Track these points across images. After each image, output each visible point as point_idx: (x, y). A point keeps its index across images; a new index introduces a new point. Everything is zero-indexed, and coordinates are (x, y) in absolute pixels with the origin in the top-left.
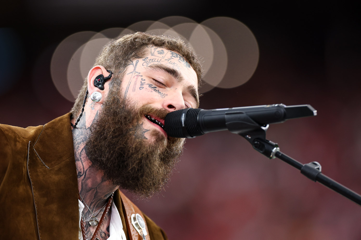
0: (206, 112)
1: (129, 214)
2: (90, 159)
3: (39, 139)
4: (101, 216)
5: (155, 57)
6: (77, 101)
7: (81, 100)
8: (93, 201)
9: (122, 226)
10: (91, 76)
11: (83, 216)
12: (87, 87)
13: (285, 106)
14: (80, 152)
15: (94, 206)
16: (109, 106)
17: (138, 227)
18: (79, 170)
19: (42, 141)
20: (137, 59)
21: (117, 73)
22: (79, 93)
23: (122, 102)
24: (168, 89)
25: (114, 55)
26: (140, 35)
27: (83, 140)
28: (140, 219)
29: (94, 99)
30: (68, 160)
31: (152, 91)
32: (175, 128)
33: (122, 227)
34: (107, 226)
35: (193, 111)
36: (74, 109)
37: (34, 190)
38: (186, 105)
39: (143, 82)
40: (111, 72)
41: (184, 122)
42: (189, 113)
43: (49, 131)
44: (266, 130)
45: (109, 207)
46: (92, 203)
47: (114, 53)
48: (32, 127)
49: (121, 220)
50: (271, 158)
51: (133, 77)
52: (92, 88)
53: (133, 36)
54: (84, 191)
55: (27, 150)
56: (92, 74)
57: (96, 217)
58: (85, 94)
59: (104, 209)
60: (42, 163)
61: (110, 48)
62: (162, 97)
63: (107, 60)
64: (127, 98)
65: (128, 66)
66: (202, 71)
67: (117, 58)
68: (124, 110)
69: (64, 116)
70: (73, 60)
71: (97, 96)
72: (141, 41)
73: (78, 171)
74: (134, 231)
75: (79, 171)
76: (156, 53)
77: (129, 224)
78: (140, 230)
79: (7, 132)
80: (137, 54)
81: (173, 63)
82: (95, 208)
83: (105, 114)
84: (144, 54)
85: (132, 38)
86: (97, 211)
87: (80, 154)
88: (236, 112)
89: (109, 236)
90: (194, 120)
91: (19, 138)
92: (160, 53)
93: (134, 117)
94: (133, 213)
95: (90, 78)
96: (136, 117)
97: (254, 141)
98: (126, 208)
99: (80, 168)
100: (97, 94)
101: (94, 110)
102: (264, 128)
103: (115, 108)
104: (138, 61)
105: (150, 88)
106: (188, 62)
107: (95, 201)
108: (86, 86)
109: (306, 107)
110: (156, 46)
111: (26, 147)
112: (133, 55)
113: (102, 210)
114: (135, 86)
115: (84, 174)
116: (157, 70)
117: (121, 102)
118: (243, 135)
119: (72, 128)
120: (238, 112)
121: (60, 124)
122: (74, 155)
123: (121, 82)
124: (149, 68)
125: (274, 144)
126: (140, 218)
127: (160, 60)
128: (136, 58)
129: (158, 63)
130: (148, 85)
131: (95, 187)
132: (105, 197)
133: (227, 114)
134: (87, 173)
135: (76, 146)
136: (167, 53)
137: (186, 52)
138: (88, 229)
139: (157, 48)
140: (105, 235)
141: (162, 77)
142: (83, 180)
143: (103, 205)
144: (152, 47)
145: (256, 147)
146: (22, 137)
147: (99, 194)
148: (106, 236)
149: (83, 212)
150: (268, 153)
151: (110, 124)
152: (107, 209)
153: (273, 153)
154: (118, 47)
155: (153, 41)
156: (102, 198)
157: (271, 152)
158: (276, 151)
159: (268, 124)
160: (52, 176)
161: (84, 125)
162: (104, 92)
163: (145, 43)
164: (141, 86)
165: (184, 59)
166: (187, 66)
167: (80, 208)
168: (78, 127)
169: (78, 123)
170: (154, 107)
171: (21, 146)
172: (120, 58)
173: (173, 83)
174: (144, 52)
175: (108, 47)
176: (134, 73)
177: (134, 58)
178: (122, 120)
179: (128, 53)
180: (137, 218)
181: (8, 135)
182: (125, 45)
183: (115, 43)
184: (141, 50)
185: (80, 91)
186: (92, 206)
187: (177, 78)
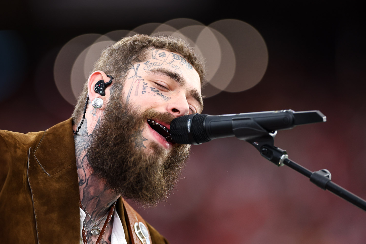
0: (213, 118)
1: (132, 222)
2: (92, 166)
3: (40, 145)
4: (103, 225)
5: (157, 61)
6: (77, 107)
7: (80, 106)
8: (95, 210)
9: (125, 235)
10: (91, 82)
11: (85, 225)
12: (87, 94)
13: (294, 112)
14: (82, 159)
15: (96, 215)
16: (111, 111)
17: (141, 236)
18: (81, 178)
19: (43, 148)
20: (138, 63)
21: (118, 78)
22: (79, 99)
23: (124, 107)
24: (171, 92)
25: (114, 60)
26: (139, 38)
27: (84, 147)
28: (143, 227)
29: (95, 106)
30: (69, 167)
31: (155, 95)
32: (181, 134)
33: (125, 236)
34: (109, 235)
35: (199, 116)
36: (74, 115)
37: (34, 198)
38: (190, 108)
39: (145, 86)
40: (112, 77)
41: (190, 129)
42: (195, 119)
43: (50, 137)
44: (275, 136)
45: (111, 216)
46: (94, 212)
47: (114, 57)
48: (33, 132)
49: (123, 229)
50: (279, 165)
51: (134, 81)
52: (93, 95)
53: (132, 39)
54: (85, 199)
55: (27, 157)
56: (92, 80)
57: (97, 225)
58: (85, 100)
59: (106, 217)
60: (43, 170)
61: (109, 52)
62: (165, 100)
63: (107, 65)
64: (129, 103)
65: (129, 70)
66: (204, 72)
67: (116, 62)
68: (126, 115)
69: (66, 122)
71: (98, 102)
72: (140, 44)
73: (80, 178)
74: (138, 240)
76: (158, 56)
77: (133, 232)
78: (143, 239)
79: (6, 138)
80: (138, 58)
81: (175, 66)
82: (97, 217)
83: (107, 120)
84: (145, 58)
85: (131, 41)
86: (98, 220)
87: (82, 161)
88: (243, 117)
90: (200, 126)
91: (20, 144)
92: (162, 56)
93: (137, 121)
94: (137, 222)
95: (90, 84)
97: (262, 148)
98: (130, 216)
99: (82, 176)
100: (98, 100)
101: (95, 117)
102: (272, 134)
103: (117, 113)
104: (139, 65)
105: (153, 92)
106: (190, 63)
107: (97, 209)
108: (86, 92)
109: (315, 113)
110: (157, 48)
111: (27, 154)
112: (133, 58)
113: (104, 219)
114: (137, 90)
115: (86, 182)
116: (158, 74)
118: (251, 142)
119: (74, 135)
120: (245, 117)
121: (61, 130)
122: (76, 163)
123: (123, 86)
124: (150, 72)
125: (283, 151)
127: (161, 64)
128: (137, 61)
129: (159, 66)
130: (151, 89)
131: (98, 195)
132: (107, 205)
133: (234, 120)
134: (89, 181)
135: (78, 153)
136: (169, 55)
137: (188, 53)
138: (90, 238)
139: (158, 51)
141: (165, 80)
142: (85, 188)
143: (106, 214)
144: (153, 50)
145: (263, 154)
146: (22, 143)
147: (102, 203)
149: (85, 221)
150: (276, 160)
151: (112, 130)
152: (109, 218)
153: (281, 160)
154: (117, 51)
155: (153, 43)
156: (105, 207)
157: (280, 159)
158: (284, 158)
159: (276, 130)
160: (53, 183)
161: (86, 132)
162: (105, 98)
163: (145, 45)
164: (143, 90)
165: (185, 60)
166: (190, 68)
167: (82, 217)
168: (79, 134)
169: (79, 131)
170: (157, 111)
171: (21, 153)
172: (119, 63)
173: (175, 86)
174: (145, 55)
175: (107, 51)
176: (136, 77)
177: (135, 62)
178: (124, 125)
179: (128, 57)
180: (141, 227)
181: (7, 141)
182: (124, 49)
183: (114, 46)
184: (142, 53)
185: (80, 97)
186: (94, 215)
187: (179, 82)
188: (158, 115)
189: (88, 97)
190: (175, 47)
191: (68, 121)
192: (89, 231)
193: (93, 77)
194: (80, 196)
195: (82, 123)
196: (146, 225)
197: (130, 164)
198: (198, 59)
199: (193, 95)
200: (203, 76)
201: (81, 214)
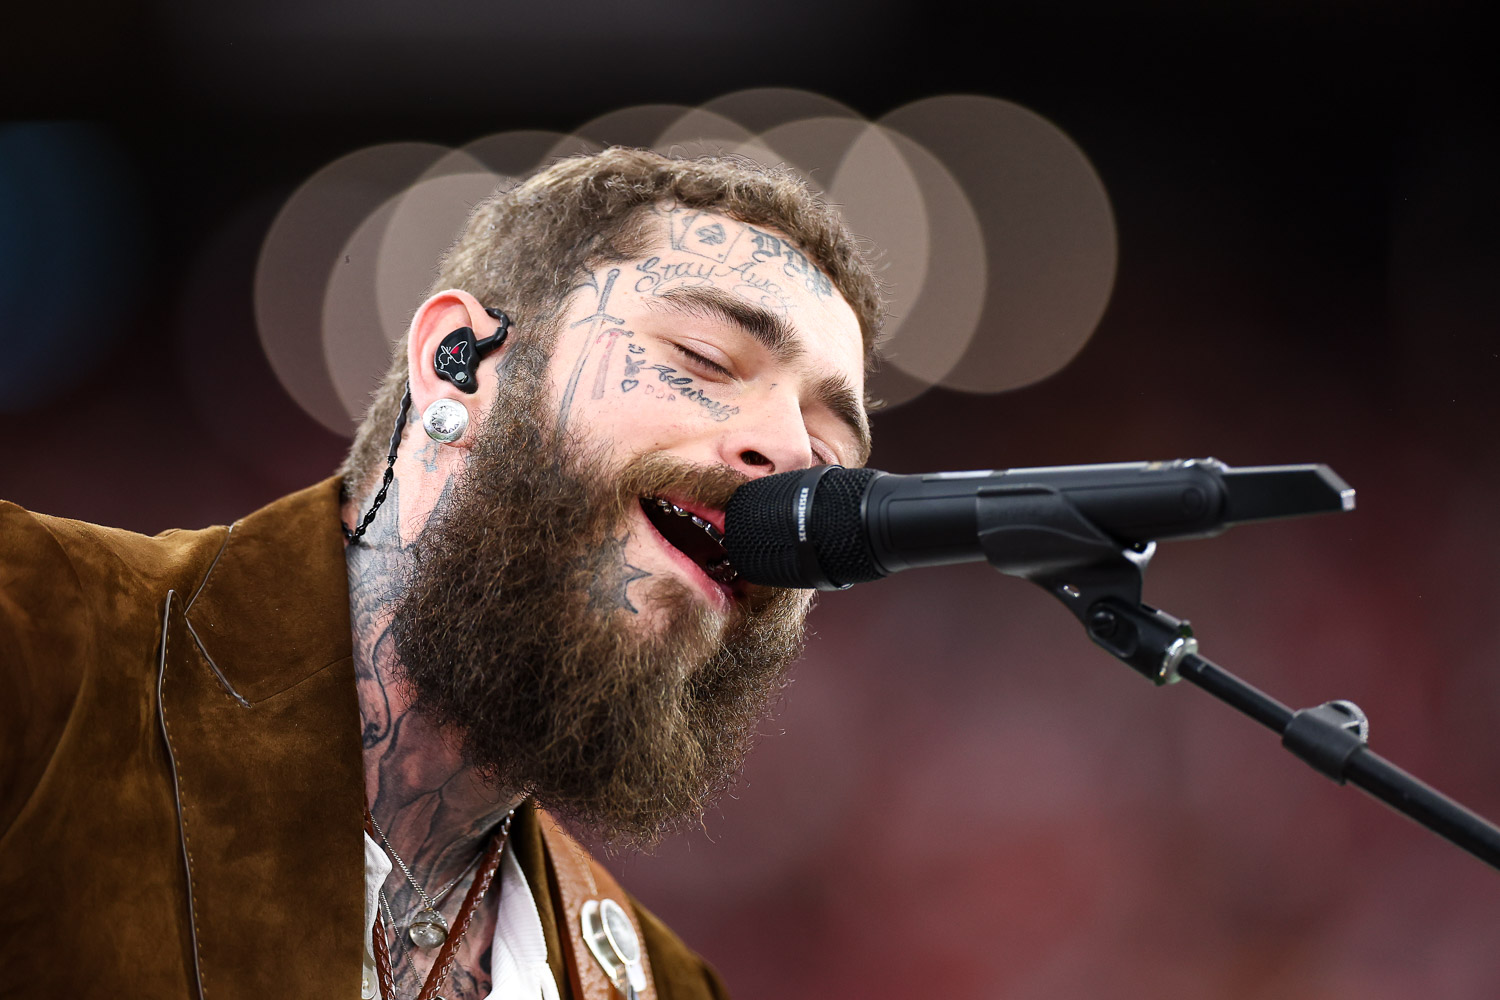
0: (898, 485)
1: (573, 900)
2: (411, 675)
3: (209, 581)
4: (459, 907)
5: (689, 258)
8: (427, 844)
9: (545, 948)
10: (422, 335)
11: (384, 906)
12: (405, 380)
13: (1226, 469)
14: (375, 643)
15: (431, 864)
16: (496, 458)
17: (611, 955)
18: (370, 716)
19: (220, 593)
20: (614, 266)
21: (529, 321)
22: (372, 400)
23: (549, 444)
24: (739, 385)
25: (517, 248)
26: (621, 162)
27: (385, 594)
28: (616, 921)
29: (435, 432)
30: (325, 673)
31: (672, 398)
32: (768, 547)
33: (546, 953)
34: (482, 948)
35: (844, 477)
37: (183, 794)
38: (815, 453)
39: (635, 358)
40: (506, 317)
41: (806, 523)
42: (829, 487)
43: (252, 551)
44: (1146, 563)
45: (492, 872)
46: (422, 852)
47: (518, 237)
48: (181, 531)
49: (540, 923)
50: (1161, 681)
51: (593, 338)
52: (427, 386)
53: (592, 165)
54: (387, 800)
55: (158, 628)
56: (426, 326)
57: (437, 908)
58: (396, 406)
59: (472, 877)
60: (220, 683)
61: (501, 217)
62: (717, 418)
63: (489, 269)
64: (570, 428)
65: (576, 292)
66: (879, 307)
67: (526, 257)
68: (556, 480)
69: (316, 490)
70: (348, 261)
71: (448, 416)
72: (625, 188)
73: (365, 719)
74: (594, 972)
75: (368, 718)
76: (692, 240)
77: (574, 940)
78: (619, 967)
79: (76, 550)
80: (614, 243)
81: (762, 283)
82: (432, 873)
83: (479, 492)
84: (642, 244)
85: (587, 173)
86: (440, 887)
87: (375, 652)
88: (1021, 486)
89: (489, 989)
90: (846, 515)
91: (128, 575)
92: (711, 238)
94: (590, 897)
95: (420, 343)
96: (603, 508)
97: (1093, 609)
98: (563, 877)
99: (374, 709)
100: (449, 410)
101: (434, 474)
102: (1133, 557)
103: (519, 469)
104: (616, 273)
105: (666, 384)
106: (823, 271)
107: (433, 843)
108: (400, 375)
109: (1312, 473)
110: (691, 207)
111: (157, 616)
112: (594, 246)
113: (464, 882)
114: (602, 376)
115: (391, 735)
116: (693, 311)
117: (545, 444)
118: (1050, 583)
119: (346, 544)
121: (295, 522)
122: (351, 655)
123: (546, 358)
124: (662, 301)
125: (1178, 623)
126: (618, 915)
127: (707, 271)
128: (607, 258)
129: (699, 280)
130: (658, 373)
131: (437, 788)
132: (474, 827)
133: (982, 495)
134: (402, 732)
135: (360, 619)
136: (739, 237)
137: (816, 227)
138: (404, 958)
139: (694, 218)
140: (472, 984)
141: (716, 337)
142: (385, 757)
143: (468, 862)
144: (673, 213)
145: (1099, 633)
146: (138, 571)
147: (451, 816)
148: (476, 990)
149: (385, 889)
150: (1148, 661)
151: (498, 534)
152: (483, 881)
153: (1169, 663)
154: (531, 214)
155: (676, 186)
156: (465, 833)
157: (1164, 654)
158: (1182, 652)
159: (1151, 540)
160: (260, 735)
161: (394, 534)
162: (476, 402)
163: (645, 194)
164: (626, 375)
165: (804, 258)
166: (820, 290)
167: (374, 871)
168: (368, 541)
169: (367, 529)
170: (680, 462)
171: (133, 610)
172: (539, 261)
173: (760, 363)
174: (642, 235)
175: (492, 211)
176: (603, 323)
177: (601, 260)
178: (547, 522)
179: (574, 236)
180: (607, 918)
181: (80, 561)
182: (559, 206)
183: (521, 192)
184: (630, 224)
185: (378, 392)
186: (421, 866)
187: (775, 346)
188: (684, 475)
189: (409, 395)
190: (766, 203)
191: (322, 486)
192: (400, 929)
193: (433, 315)
194: (367, 786)
195: (381, 498)
196: (629, 908)
197: (570, 668)
198: (856, 253)
199: (829, 400)
200: (873, 322)
201: (369, 861)
